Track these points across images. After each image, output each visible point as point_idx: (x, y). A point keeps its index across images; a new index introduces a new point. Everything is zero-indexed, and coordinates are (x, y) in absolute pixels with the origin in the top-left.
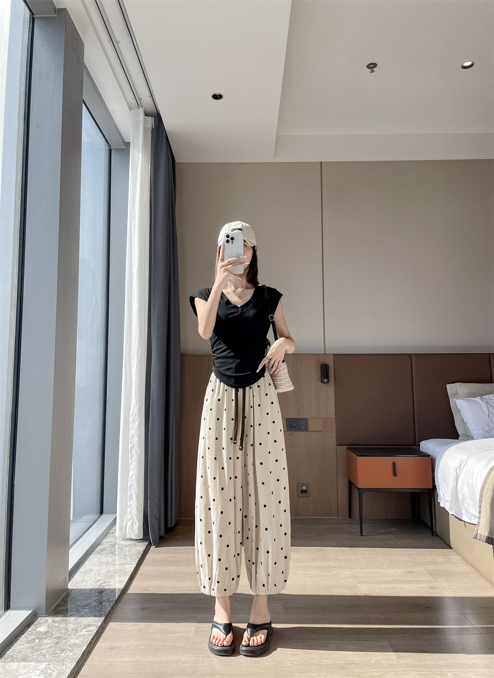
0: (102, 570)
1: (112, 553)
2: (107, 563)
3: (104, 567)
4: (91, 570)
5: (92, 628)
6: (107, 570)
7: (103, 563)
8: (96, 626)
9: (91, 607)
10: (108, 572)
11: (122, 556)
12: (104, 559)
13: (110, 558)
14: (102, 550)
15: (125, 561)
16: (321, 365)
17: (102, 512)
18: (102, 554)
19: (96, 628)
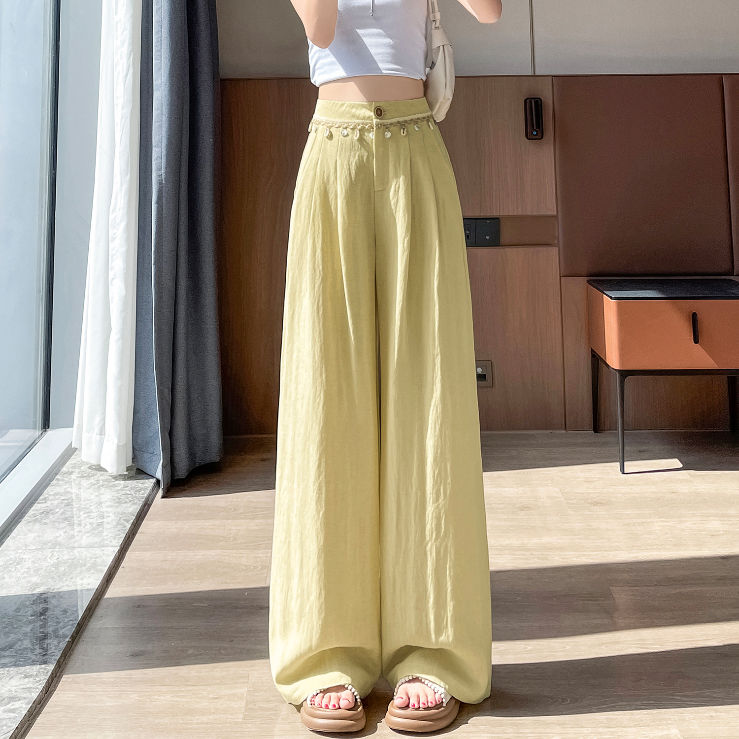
0: (45, 559)
1: (66, 519)
2: (56, 544)
3: (48, 552)
4: (19, 561)
5: (17, 705)
6: (53, 561)
7: (45, 544)
8: (26, 701)
9: (16, 652)
10: (57, 565)
11: (88, 526)
12: (50, 534)
13: (61, 532)
14: (47, 513)
15: (97, 540)
16: (526, 101)
17: (46, 424)
18: (46, 524)
19: (27, 704)
